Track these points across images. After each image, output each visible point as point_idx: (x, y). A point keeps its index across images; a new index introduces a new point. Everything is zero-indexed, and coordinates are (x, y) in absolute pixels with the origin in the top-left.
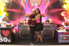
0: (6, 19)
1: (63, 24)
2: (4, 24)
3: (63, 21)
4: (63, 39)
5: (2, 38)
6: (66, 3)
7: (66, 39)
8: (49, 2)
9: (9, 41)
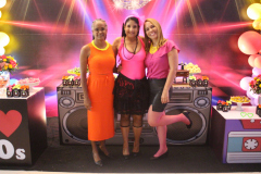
0: (8, 62)
1: (244, 84)
4: (244, 149)
9: (21, 155)
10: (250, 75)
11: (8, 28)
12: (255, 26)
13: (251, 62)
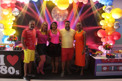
0: (15, 38)
1: (100, 48)
2: (11, 46)
3: (100, 44)
4: (103, 71)
5: (6, 67)
6: (103, 19)
7: (107, 70)
8: (80, 16)
10: (102, 45)
11: (16, 28)
12: (103, 27)
13: (102, 40)
